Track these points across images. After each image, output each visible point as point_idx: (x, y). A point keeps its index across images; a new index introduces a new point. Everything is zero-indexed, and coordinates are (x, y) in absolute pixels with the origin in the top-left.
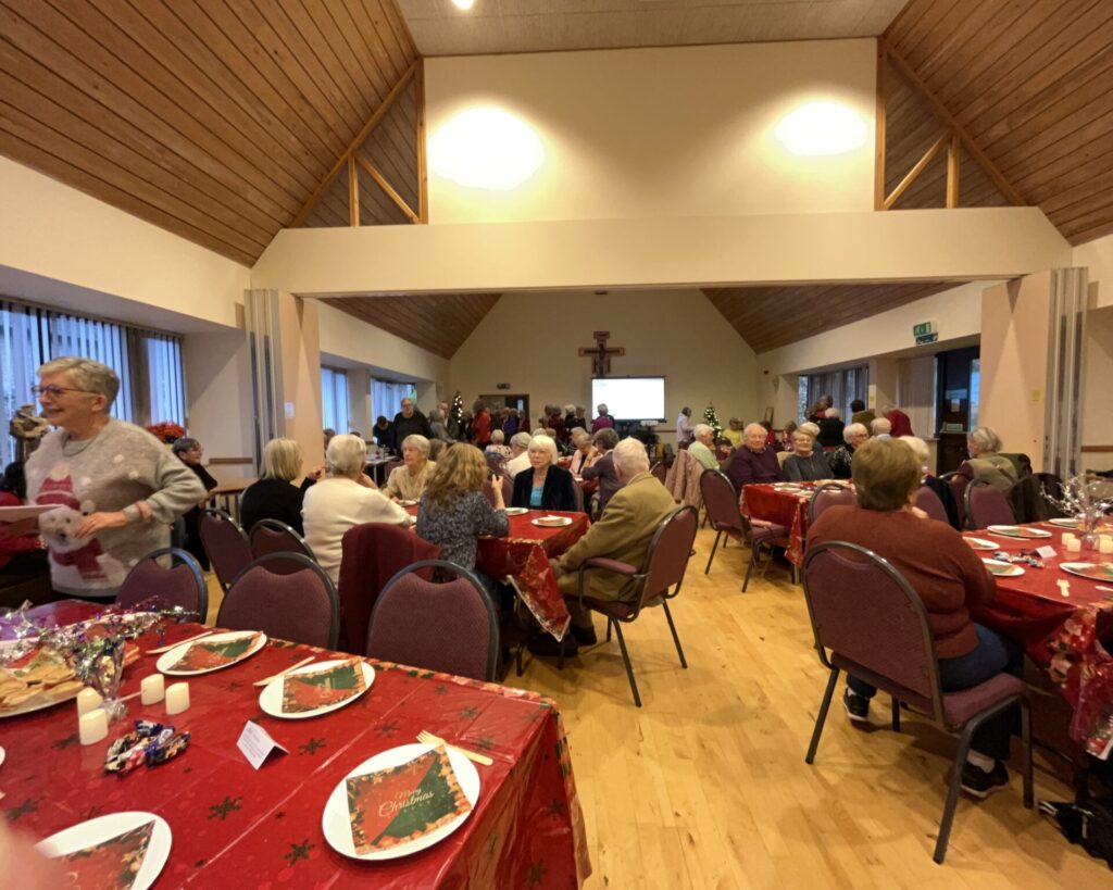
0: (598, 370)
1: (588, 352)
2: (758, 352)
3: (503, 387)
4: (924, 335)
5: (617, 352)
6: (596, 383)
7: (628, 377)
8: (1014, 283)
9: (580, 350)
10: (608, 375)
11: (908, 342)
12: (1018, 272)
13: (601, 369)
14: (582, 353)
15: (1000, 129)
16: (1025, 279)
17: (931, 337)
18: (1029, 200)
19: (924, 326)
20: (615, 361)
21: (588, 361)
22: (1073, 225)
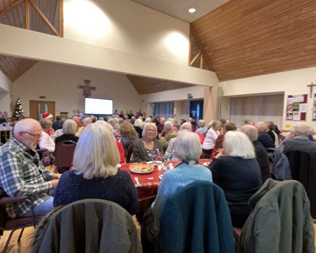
0: (85, 94)
1: (81, 87)
2: (140, 94)
3: (43, 97)
4: (190, 96)
5: (93, 88)
6: (87, 99)
7: (99, 98)
8: (211, 88)
9: (78, 86)
10: (90, 97)
11: (186, 98)
12: (211, 86)
13: (87, 94)
14: (79, 87)
15: (210, 54)
16: (213, 88)
17: (191, 97)
18: (214, 71)
19: (190, 94)
20: (92, 92)
21: (81, 91)
22: (221, 77)
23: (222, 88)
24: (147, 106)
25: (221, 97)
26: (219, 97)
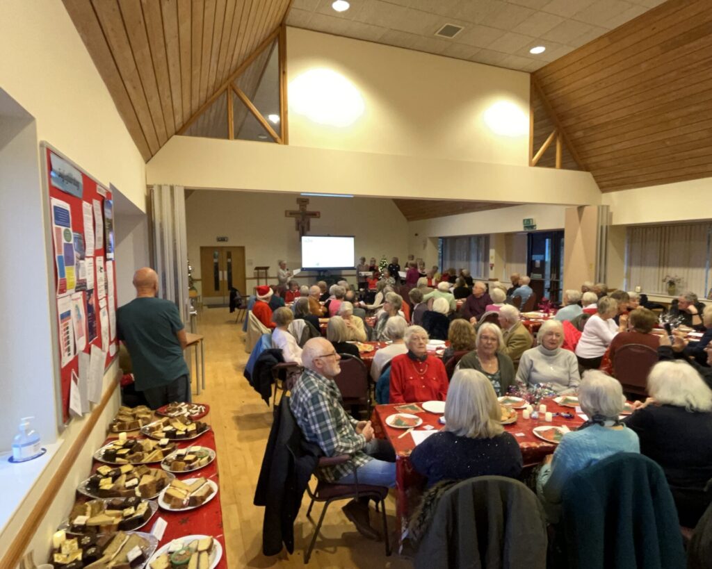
0: (300, 228)
1: (292, 214)
2: (409, 219)
3: (223, 239)
4: (528, 224)
5: (315, 215)
6: (304, 238)
7: (329, 236)
8: (581, 208)
9: (286, 212)
10: (308, 233)
11: (520, 228)
12: (582, 203)
13: (303, 228)
14: (288, 214)
16: (586, 208)
17: (532, 227)
18: (585, 168)
19: (529, 220)
20: (313, 222)
21: (292, 221)
22: (604, 184)
23: (608, 206)
24: (425, 245)
25: (607, 227)
26: (602, 227)
